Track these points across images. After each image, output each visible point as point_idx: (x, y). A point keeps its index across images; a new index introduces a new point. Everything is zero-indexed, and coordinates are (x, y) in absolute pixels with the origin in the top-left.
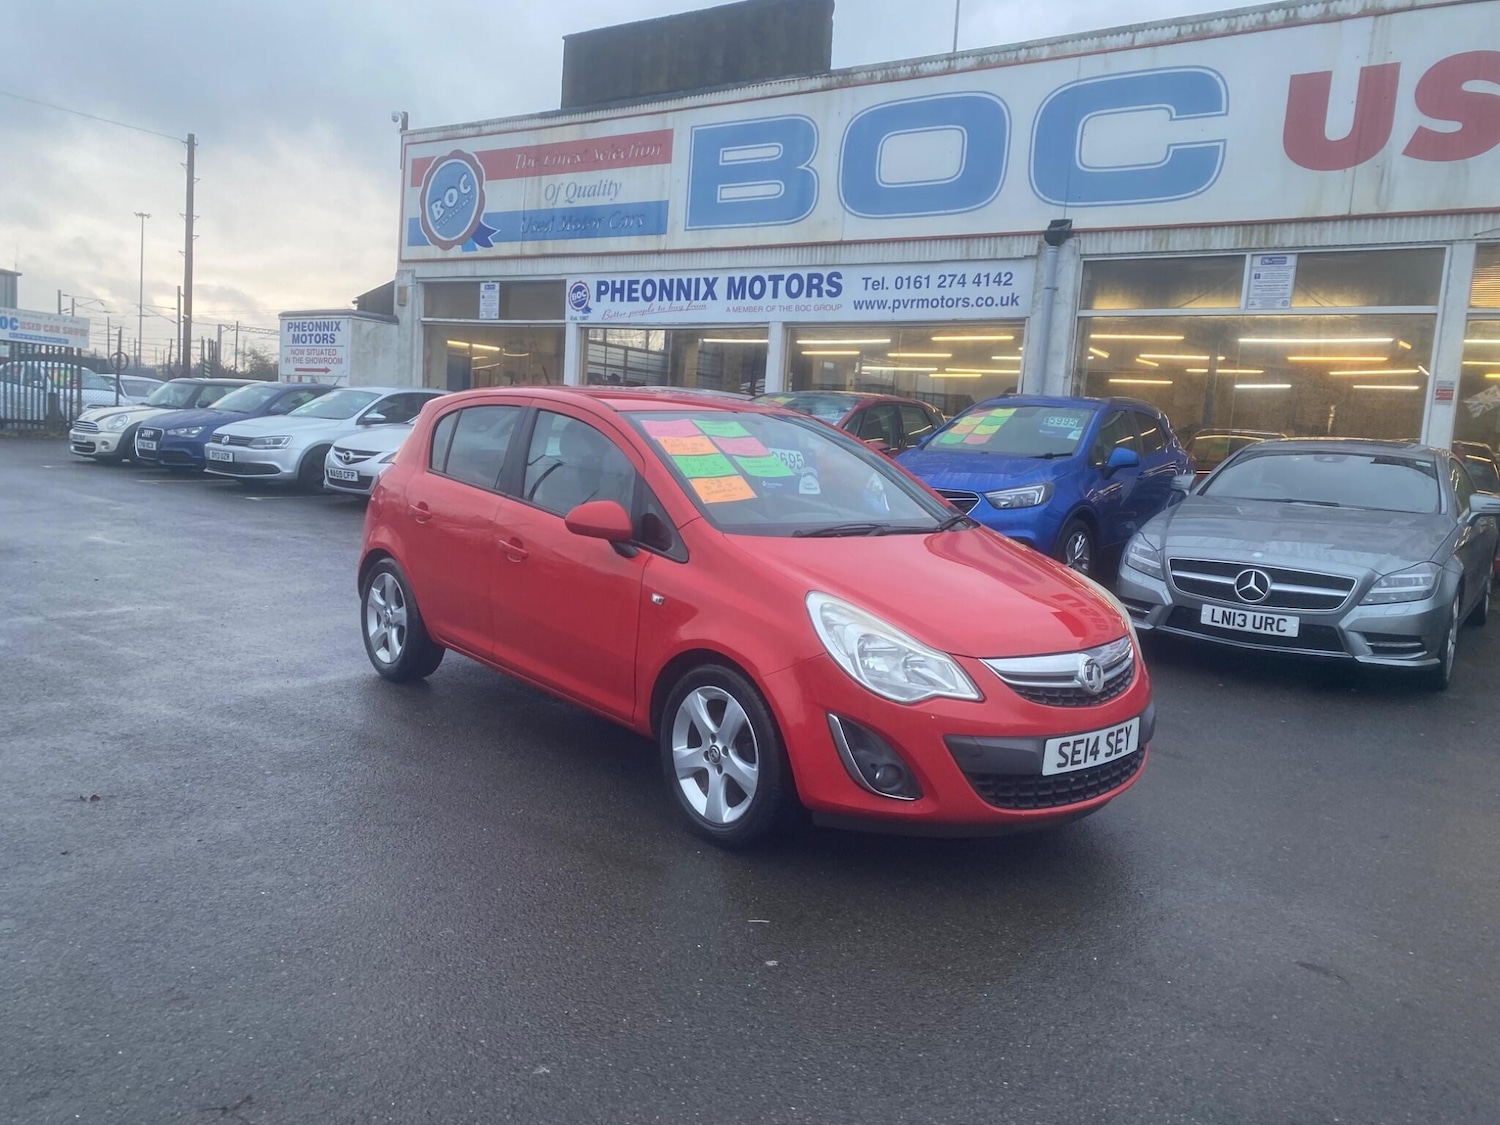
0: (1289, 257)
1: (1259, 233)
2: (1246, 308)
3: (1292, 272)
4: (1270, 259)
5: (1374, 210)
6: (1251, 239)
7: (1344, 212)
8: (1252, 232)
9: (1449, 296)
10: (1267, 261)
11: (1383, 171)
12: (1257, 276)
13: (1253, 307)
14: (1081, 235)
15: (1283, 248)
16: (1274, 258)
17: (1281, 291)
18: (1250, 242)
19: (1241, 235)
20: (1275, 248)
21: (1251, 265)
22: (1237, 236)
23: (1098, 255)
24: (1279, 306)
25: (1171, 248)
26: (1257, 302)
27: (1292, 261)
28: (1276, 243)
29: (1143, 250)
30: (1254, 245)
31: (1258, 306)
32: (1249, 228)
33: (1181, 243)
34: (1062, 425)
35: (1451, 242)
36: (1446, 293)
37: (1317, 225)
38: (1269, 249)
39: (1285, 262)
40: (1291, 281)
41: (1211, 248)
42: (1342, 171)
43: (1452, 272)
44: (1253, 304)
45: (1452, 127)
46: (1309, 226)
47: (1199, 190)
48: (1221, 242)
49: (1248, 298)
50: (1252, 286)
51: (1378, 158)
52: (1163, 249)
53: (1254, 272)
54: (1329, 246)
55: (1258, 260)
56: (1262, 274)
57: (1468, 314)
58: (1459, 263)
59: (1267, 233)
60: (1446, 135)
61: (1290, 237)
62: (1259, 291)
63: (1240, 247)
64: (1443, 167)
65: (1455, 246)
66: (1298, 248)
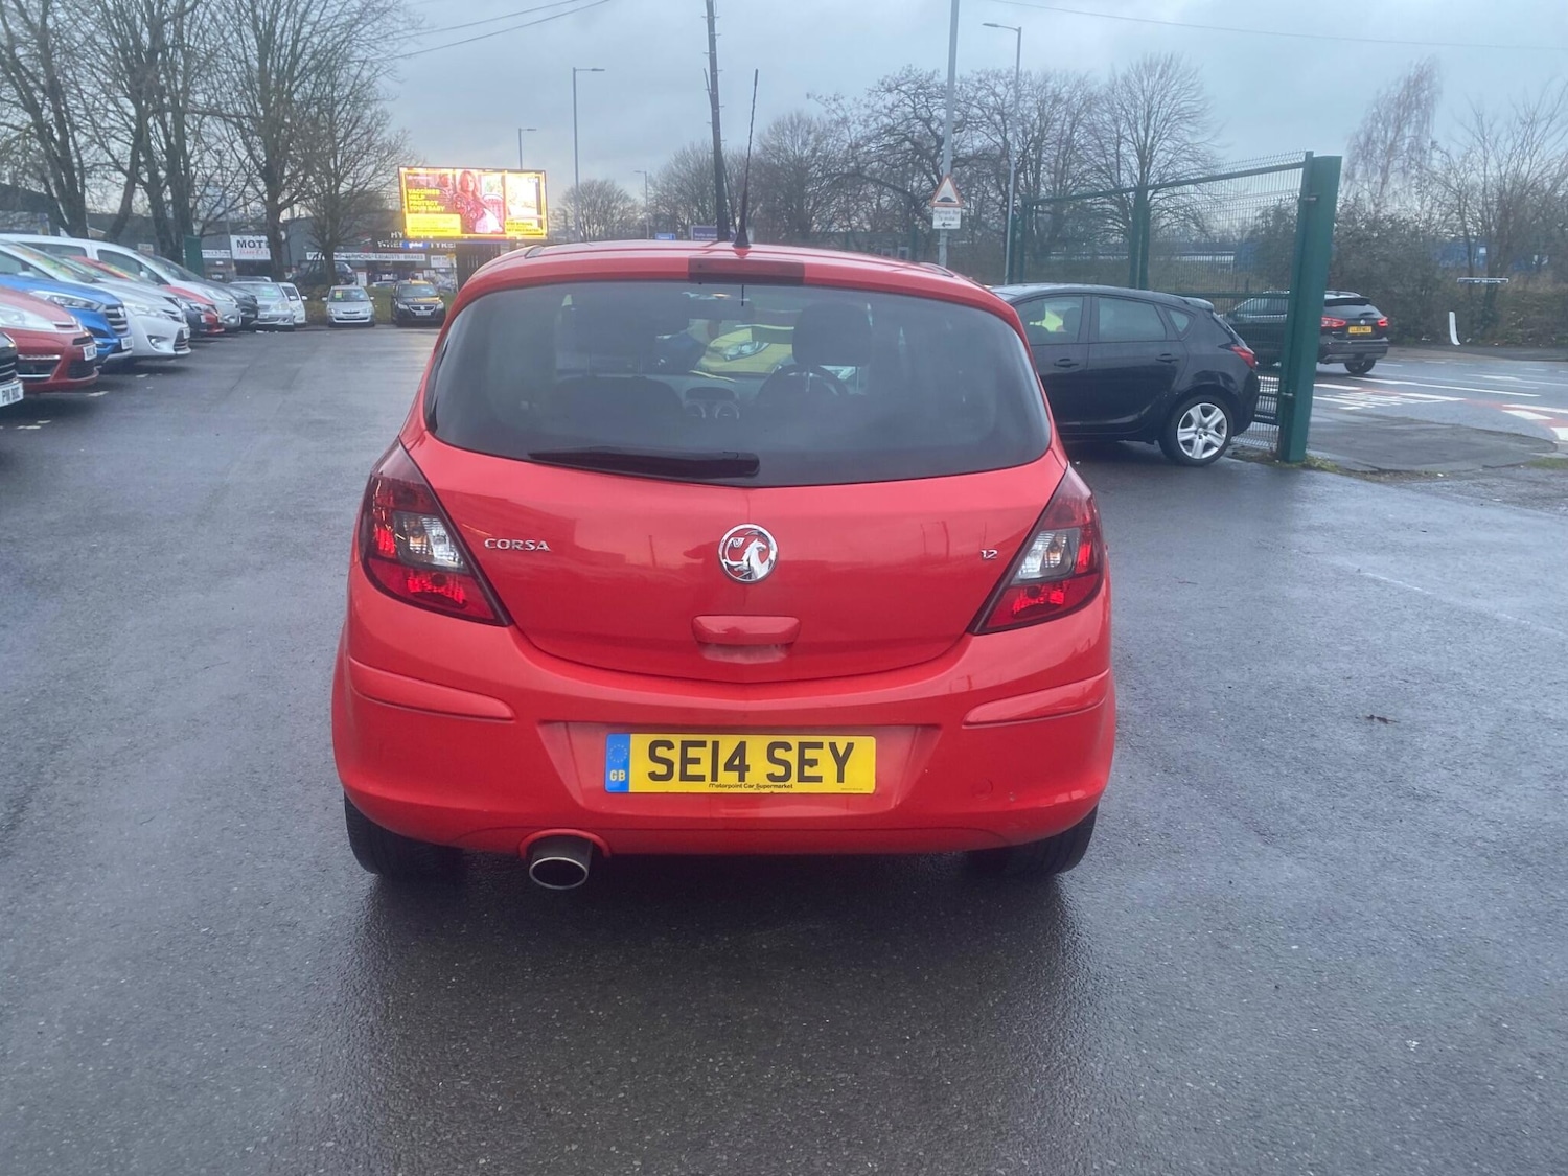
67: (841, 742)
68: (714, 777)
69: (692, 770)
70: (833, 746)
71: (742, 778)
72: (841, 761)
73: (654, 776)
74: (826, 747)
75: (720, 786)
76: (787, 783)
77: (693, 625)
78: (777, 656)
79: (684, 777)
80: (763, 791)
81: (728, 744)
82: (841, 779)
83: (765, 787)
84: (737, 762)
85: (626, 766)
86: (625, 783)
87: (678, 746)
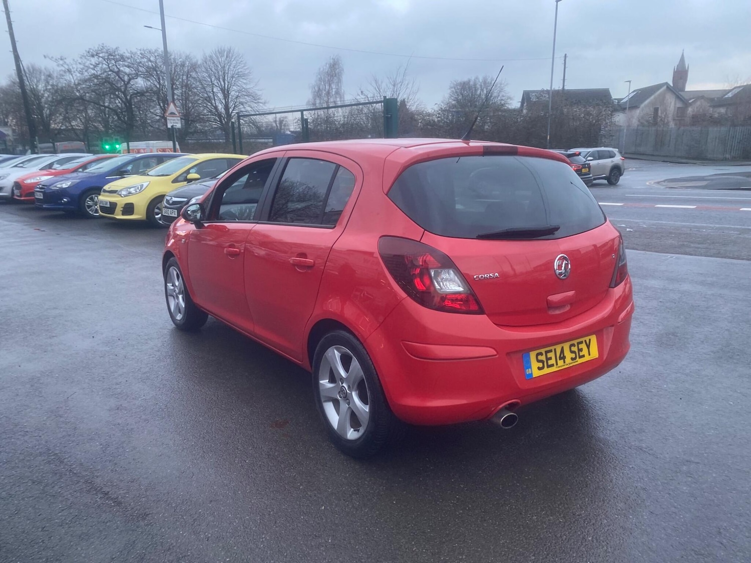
67: (587, 339)
68: (557, 364)
69: (550, 362)
70: (585, 341)
71: (564, 362)
72: (588, 347)
73: (539, 369)
74: (584, 342)
75: (559, 367)
76: (576, 360)
77: (547, 301)
78: (568, 308)
79: (549, 366)
80: (571, 365)
81: (558, 348)
82: (589, 355)
83: (572, 363)
84: (562, 356)
85: (530, 367)
86: (532, 374)
87: (544, 354)
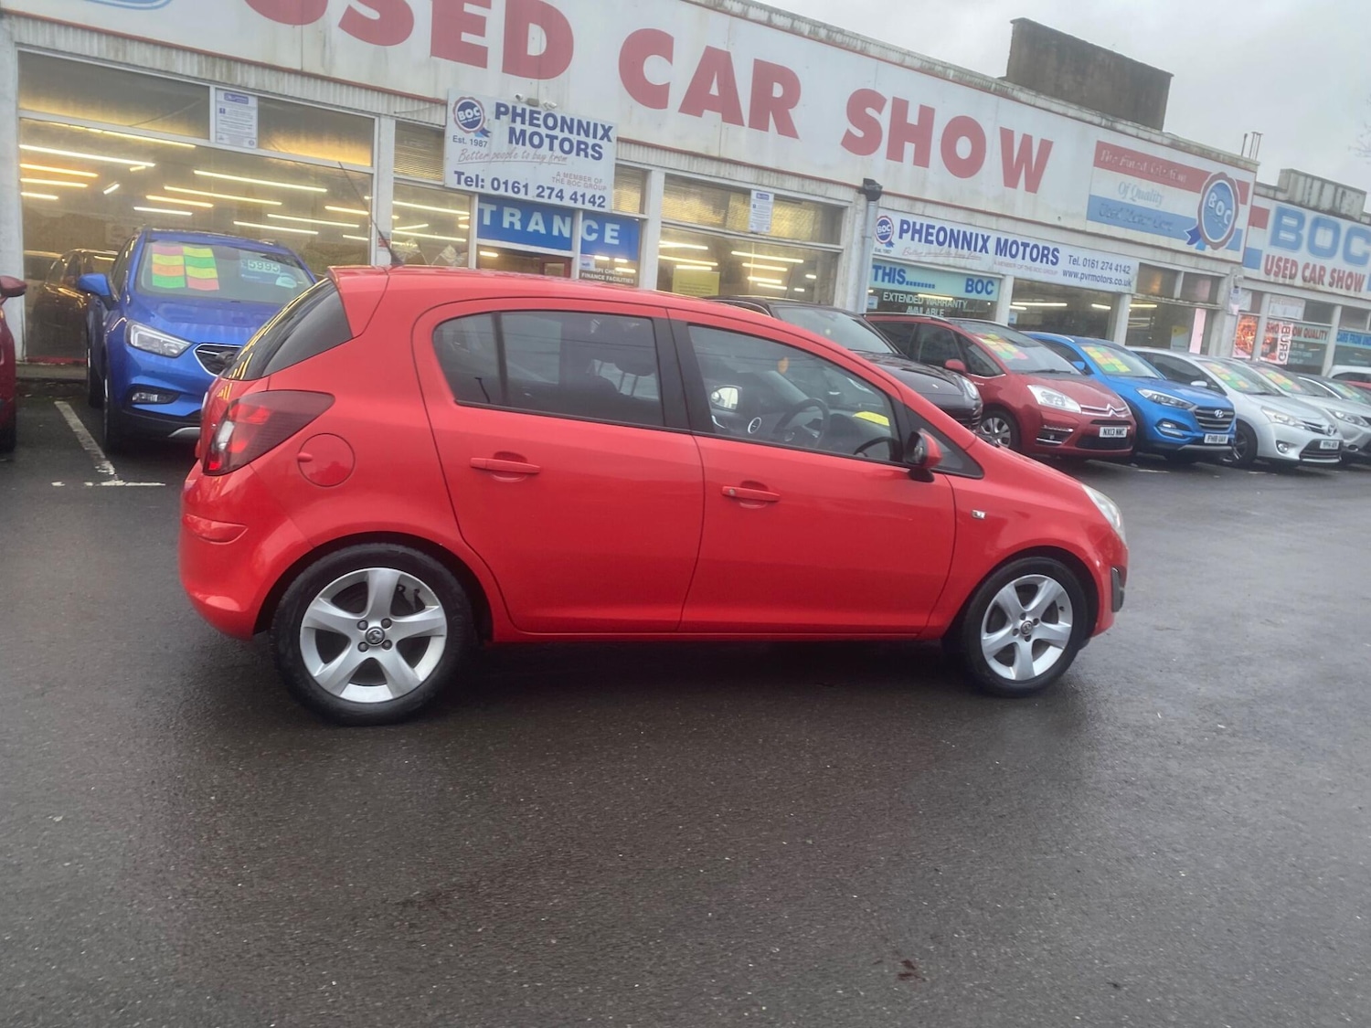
0: (250, 98)
1: (221, 68)
2: (216, 142)
3: (254, 114)
4: (233, 96)
5: (321, 72)
6: (214, 71)
7: (297, 66)
8: (214, 65)
9: (381, 161)
10: (230, 97)
11: (325, 37)
12: (222, 111)
13: (221, 141)
14: (13, 18)
15: (246, 88)
16: (238, 95)
17: (247, 130)
18: (214, 75)
19: (204, 65)
20: (239, 87)
21: (216, 98)
22: (200, 64)
23: (39, 48)
24: (246, 144)
25: (128, 60)
26: (225, 136)
27: (253, 102)
28: (239, 82)
29: (96, 55)
30: (217, 78)
31: (226, 142)
32: (210, 59)
33: (139, 57)
34: (264, 270)
35: (379, 115)
36: (379, 157)
37: (273, 72)
38: (232, 85)
39: (247, 103)
40: (254, 122)
41: (174, 71)
42: (292, 26)
43: (381, 139)
44: (221, 139)
45: (373, 15)
46: (267, 72)
47: (155, 4)
48: (186, 67)
49: (216, 132)
50: (218, 122)
51: (320, 21)
52: (120, 59)
53: (219, 106)
54: (286, 96)
55: (221, 95)
56: (227, 110)
57: (395, 178)
58: (385, 133)
59: (229, 70)
60: (369, 20)
61: (252, 78)
62: (224, 126)
63: (203, 77)
64: (370, 48)
65: (383, 120)
66: (260, 91)
